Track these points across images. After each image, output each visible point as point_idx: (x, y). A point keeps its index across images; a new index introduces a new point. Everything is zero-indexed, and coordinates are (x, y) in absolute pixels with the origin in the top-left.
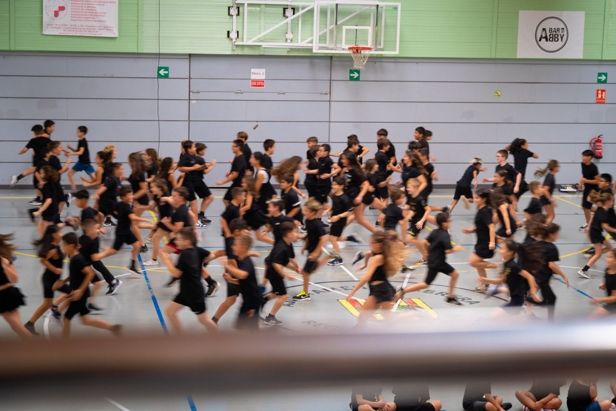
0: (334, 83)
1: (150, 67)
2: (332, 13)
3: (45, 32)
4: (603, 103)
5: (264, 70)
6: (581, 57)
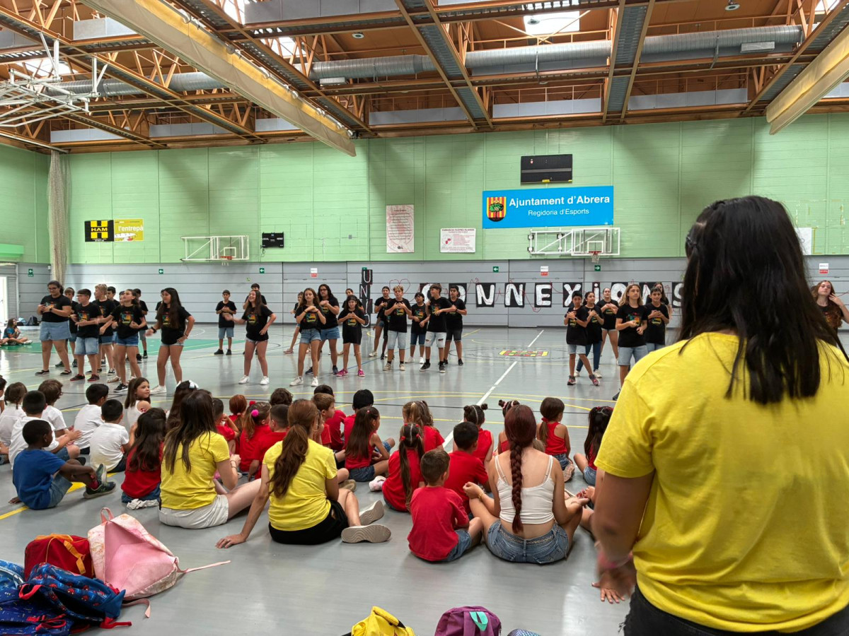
0: (586, 273)
1: (490, 267)
2: (582, 235)
3: (442, 251)
5: (547, 267)
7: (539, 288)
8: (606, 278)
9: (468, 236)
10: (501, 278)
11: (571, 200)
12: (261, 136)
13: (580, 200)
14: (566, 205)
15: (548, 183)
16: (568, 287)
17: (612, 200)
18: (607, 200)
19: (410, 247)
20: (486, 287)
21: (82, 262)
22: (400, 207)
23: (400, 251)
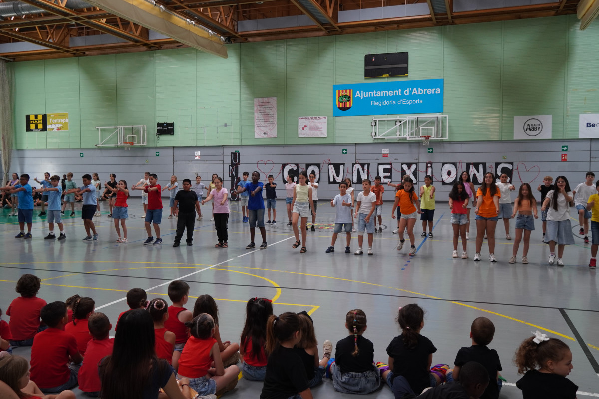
0: (421, 154)
1: (340, 149)
2: (416, 122)
3: (299, 136)
4: (566, 161)
5: (388, 149)
6: (550, 138)
7: (381, 167)
8: (437, 158)
9: (321, 123)
10: (349, 159)
11: (407, 92)
12: (155, 44)
13: (415, 91)
14: (403, 96)
15: (388, 77)
16: (405, 167)
17: (442, 91)
18: (438, 91)
19: (273, 133)
20: (337, 167)
21: (25, 147)
22: (265, 100)
23: (265, 136)
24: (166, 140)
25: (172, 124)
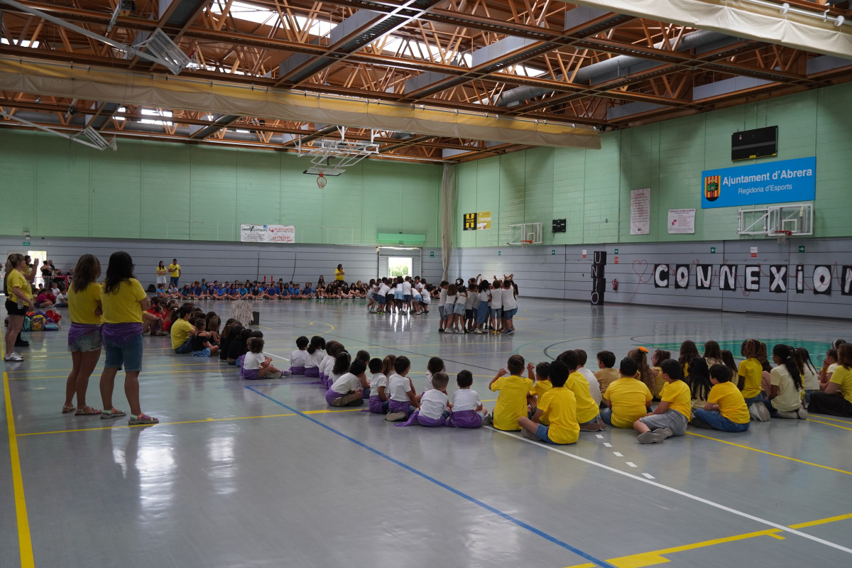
0: (791, 254)
1: (707, 248)
3: (670, 232)
5: (756, 248)
7: (749, 270)
8: (810, 260)
9: (689, 217)
10: (717, 259)
11: (775, 176)
13: (784, 175)
14: (771, 182)
15: (756, 159)
16: (774, 270)
17: (814, 172)
18: (810, 172)
19: (646, 230)
20: (705, 268)
21: (462, 246)
22: (641, 191)
23: (639, 233)
24: (560, 238)
25: (564, 221)
